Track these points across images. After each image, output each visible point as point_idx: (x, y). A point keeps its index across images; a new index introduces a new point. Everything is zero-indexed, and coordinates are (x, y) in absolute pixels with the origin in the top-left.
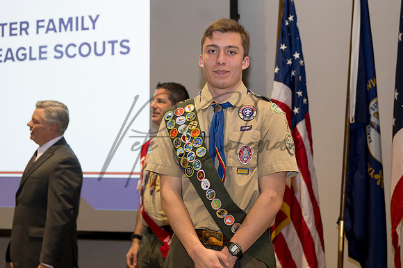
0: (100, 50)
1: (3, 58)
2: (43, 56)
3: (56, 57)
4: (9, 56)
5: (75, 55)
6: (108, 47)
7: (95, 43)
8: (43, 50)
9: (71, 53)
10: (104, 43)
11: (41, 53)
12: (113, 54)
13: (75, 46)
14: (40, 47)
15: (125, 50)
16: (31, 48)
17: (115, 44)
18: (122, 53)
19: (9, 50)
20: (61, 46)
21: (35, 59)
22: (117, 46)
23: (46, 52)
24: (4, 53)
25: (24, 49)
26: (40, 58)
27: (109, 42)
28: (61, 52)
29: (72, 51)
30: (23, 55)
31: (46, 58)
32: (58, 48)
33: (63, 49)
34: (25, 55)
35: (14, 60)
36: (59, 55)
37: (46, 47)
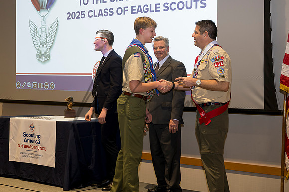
0: (189, 6)
1: (136, 11)
2: (158, 9)
3: (164, 10)
4: (139, 10)
5: (175, 9)
6: (194, 4)
7: (187, 2)
8: (158, 6)
9: (173, 8)
10: (191, 2)
11: (156, 8)
12: (196, 8)
13: (175, 4)
14: (156, 5)
15: (203, 6)
16: (151, 5)
17: (198, 2)
18: (201, 7)
19: (139, 7)
20: (168, 4)
21: (153, 11)
22: (199, 3)
23: (159, 8)
24: (136, 8)
25: (148, 6)
26: (156, 11)
27: (194, 1)
28: (167, 7)
29: (174, 6)
30: (146, 9)
31: (159, 11)
32: (166, 5)
33: (169, 6)
34: (147, 9)
35: (142, 13)
36: (166, 9)
37: (159, 4)
